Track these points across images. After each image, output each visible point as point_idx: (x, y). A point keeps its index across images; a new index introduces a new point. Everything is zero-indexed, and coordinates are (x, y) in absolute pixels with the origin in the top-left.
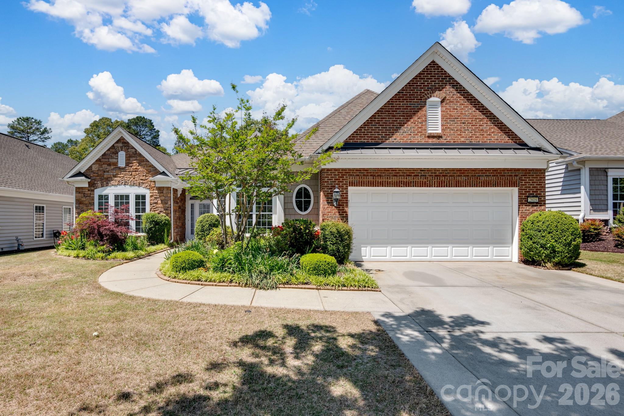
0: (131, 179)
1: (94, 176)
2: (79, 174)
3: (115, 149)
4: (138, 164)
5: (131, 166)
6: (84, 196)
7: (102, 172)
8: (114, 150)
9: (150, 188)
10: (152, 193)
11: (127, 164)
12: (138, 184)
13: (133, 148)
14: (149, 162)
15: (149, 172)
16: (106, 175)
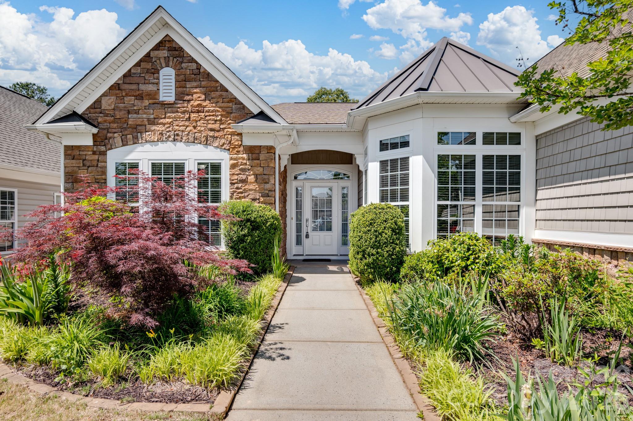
0: (188, 129)
1: (105, 121)
2: (73, 116)
3: (153, 63)
4: (203, 97)
5: (189, 101)
6: (84, 165)
7: (123, 112)
8: (149, 66)
9: (231, 148)
10: (235, 159)
11: (180, 96)
12: (203, 139)
13: (193, 60)
14: (227, 91)
15: (228, 113)
16: (133, 119)
